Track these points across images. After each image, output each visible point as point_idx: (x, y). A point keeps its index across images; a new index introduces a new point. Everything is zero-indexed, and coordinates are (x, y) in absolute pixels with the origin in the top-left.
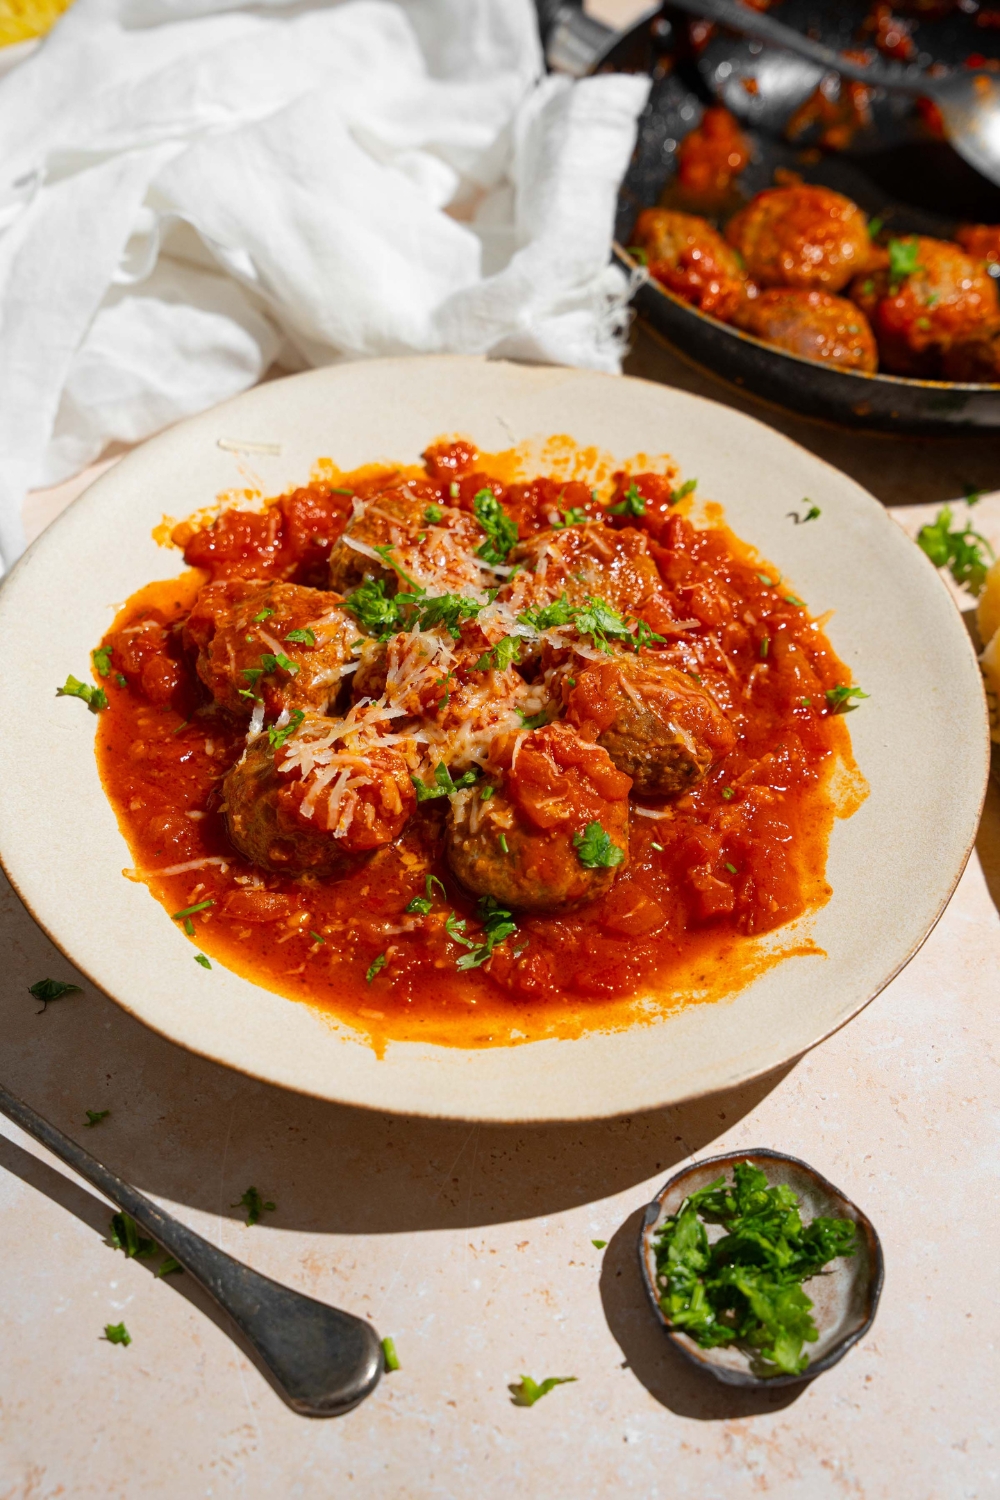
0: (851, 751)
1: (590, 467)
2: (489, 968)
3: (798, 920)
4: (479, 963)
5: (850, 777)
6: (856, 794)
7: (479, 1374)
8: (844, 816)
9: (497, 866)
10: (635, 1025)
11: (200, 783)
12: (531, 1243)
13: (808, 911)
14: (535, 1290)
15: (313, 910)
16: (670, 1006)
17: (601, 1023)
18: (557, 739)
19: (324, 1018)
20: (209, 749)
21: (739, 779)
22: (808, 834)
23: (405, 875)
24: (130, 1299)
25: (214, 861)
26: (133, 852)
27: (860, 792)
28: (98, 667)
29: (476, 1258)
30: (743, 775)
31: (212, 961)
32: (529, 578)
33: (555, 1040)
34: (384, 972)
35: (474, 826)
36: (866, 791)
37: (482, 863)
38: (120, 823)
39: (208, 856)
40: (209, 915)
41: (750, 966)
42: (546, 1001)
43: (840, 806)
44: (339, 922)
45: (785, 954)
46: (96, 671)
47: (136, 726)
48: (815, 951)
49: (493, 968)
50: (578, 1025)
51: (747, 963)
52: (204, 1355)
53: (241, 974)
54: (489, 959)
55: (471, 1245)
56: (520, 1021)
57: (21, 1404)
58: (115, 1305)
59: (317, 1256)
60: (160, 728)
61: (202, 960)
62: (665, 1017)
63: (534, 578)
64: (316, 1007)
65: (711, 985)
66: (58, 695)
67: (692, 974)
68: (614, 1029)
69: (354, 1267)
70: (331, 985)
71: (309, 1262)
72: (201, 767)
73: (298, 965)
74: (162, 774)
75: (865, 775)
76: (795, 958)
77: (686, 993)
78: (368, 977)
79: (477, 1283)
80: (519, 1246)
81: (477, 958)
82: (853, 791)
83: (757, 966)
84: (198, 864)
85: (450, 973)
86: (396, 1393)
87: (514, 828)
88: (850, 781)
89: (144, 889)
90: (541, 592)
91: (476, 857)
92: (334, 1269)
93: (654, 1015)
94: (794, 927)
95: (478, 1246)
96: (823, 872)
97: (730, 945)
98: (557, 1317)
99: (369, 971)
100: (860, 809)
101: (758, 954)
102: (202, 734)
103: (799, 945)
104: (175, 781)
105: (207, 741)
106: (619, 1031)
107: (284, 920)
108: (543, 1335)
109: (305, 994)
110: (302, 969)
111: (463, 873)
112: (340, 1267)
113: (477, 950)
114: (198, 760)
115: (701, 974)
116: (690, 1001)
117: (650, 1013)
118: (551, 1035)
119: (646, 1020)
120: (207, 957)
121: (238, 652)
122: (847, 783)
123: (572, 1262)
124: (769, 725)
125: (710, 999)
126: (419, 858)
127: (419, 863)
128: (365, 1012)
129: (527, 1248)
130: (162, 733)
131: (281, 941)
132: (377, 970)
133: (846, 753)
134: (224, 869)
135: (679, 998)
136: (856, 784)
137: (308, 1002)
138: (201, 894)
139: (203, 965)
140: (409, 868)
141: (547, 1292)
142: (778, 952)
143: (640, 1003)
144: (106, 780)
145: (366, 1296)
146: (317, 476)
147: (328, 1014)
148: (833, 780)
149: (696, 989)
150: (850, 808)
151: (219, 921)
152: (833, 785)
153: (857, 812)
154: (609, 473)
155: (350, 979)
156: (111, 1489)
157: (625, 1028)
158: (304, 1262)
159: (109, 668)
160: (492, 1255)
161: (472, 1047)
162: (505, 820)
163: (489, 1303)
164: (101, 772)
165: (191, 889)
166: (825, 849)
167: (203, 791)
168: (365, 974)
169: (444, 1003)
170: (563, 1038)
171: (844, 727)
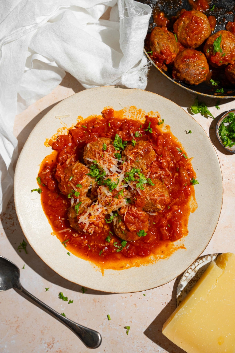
0: (195, 195)
1: (140, 114)
2: (122, 252)
3: (181, 239)
4: (120, 251)
5: (194, 202)
6: (195, 207)
7: (124, 320)
8: (192, 212)
9: (123, 235)
10: (150, 264)
11: (63, 211)
12: (132, 295)
13: (184, 236)
14: (133, 304)
15: (88, 239)
16: (156, 259)
17: (144, 263)
18: (133, 212)
19: (92, 264)
20: (64, 202)
21: (171, 204)
22: (185, 216)
23: (105, 231)
24: (64, 308)
25: (68, 229)
26: (52, 227)
27: (196, 207)
28: (38, 182)
29: (123, 299)
30: (172, 203)
31: (70, 253)
32: (126, 164)
33: (135, 267)
34: (103, 254)
35: (118, 227)
36: (197, 206)
37: (120, 234)
38: (49, 221)
39: (67, 228)
40: (68, 242)
41: (172, 250)
42: (133, 257)
43: (192, 209)
44: (93, 242)
45: (179, 248)
46: (38, 183)
47: (48, 196)
48: (184, 248)
49: (123, 251)
50: (139, 263)
51: (171, 249)
52: (78, 318)
53: (76, 255)
54: (122, 250)
55: (122, 297)
56: (128, 262)
57: (50, 327)
58: (62, 309)
59: (95, 299)
60: (53, 197)
61: (68, 253)
62: (155, 262)
63: (127, 164)
64: (91, 261)
65: (164, 254)
66: (32, 192)
67: (161, 250)
68: (146, 265)
69: (102, 301)
70: (93, 256)
71: (94, 300)
72: (63, 207)
73: (86, 252)
74: (55, 209)
75: (197, 202)
76: (180, 249)
77: (160, 255)
78: (100, 254)
79: (123, 304)
80: (130, 296)
81: (120, 250)
82: (194, 206)
83: (173, 250)
84: (65, 230)
85: (115, 253)
86: (111, 324)
87: (125, 230)
88: (194, 203)
89: (55, 236)
90: (129, 167)
91: (118, 233)
92: (99, 301)
93: (153, 261)
94: (181, 240)
95: (123, 297)
96: (187, 227)
97: (168, 243)
98: (137, 309)
99: (100, 253)
100: (196, 211)
101: (173, 247)
102: (62, 198)
103: (181, 246)
104: (58, 211)
105: (63, 200)
106: (147, 265)
107: (83, 243)
108: (135, 312)
109: (88, 258)
110: (87, 253)
111: (116, 234)
112: (100, 301)
113: (120, 248)
114: (62, 205)
115: (163, 251)
116: (160, 258)
117: (153, 260)
118: (134, 266)
119: (152, 262)
120: (69, 252)
121: (67, 188)
122: (193, 204)
123: (140, 299)
124: (178, 189)
125: (164, 258)
126: (107, 227)
127: (107, 228)
128: (100, 262)
129: (132, 296)
130: (54, 198)
131: (83, 247)
132: (101, 253)
133: (194, 195)
134: (70, 231)
135: (158, 257)
136: (195, 204)
137: (89, 260)
138: (66, 237)
139: (69, 255)
140: (106, 229)
141: (135, 305)
142: (177, 247)
143: (151, 257)
144: (44, 210)
145: (104, 306)
146: (79, 121)
147: (93, 263)
148: (190, 202)
149: (161, 255)
150: (194, 211)
151: (71, 243)
152: (190, 204)
153: (195, 212)
154: (144, 116)
155: (96, 255)
156: (66, 341)
157: (148, 264)
158: (93, 300)
159: (41, 182)
160: (126, 298)
161: (120, 270)
162: (123, 228)
163: (125, 307)
164: (43, 209)
165: (64, 236)
166: (188, 220)
167: (64, 212)
168: (99, 254)
169: (114, 259)
170: (136, 267)
171: (194, 188)
